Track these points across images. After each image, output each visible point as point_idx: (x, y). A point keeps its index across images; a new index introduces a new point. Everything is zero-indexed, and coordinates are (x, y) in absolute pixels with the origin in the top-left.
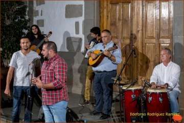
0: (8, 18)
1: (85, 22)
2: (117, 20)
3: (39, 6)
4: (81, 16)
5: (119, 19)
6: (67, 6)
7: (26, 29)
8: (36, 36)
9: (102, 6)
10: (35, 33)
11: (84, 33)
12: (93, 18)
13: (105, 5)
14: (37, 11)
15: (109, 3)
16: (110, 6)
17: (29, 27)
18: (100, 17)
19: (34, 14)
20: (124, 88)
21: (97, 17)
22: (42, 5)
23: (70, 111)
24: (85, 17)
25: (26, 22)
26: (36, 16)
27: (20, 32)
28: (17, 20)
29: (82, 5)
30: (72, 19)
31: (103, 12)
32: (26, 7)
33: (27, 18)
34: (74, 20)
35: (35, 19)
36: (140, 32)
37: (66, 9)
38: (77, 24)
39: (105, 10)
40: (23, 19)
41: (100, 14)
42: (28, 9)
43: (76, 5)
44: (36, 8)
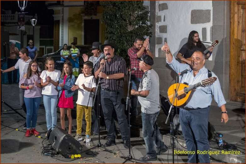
1: (213, 28)
3: (161, 12)
4: (209, 21)
6: (192, 11)
7: (147, 36)
9: (232, 11)
11: (212, 40)
13: (236, 10)
14: (160, 16)
15: (240, 8)
17: (151, 33)
18: (231, 22)
19: (156, 20)
21: (227, 22)
22: (165, 11)
26: (158, 21)
29: (209, 11)
30: (198, 24)
31: (234, 16)
32: (147, 12)
33: (149, 23)
34: (200, 26)
35: (158, 25)
37: (192, 15)
38: (204, 30)
39: (236, 16)
40: (145, 25)
41: (230, 19)
42: (149, 15)
43: (202, 10)
44: (158, 13)
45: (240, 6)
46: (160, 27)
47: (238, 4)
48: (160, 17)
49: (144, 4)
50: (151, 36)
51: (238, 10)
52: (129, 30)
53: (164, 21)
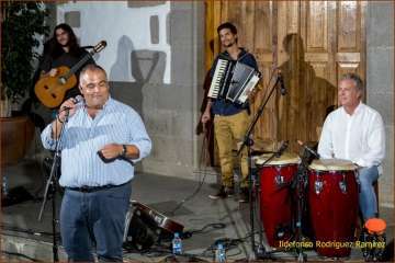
1: (172, 17)
2: (244, 12)
5: (248, 10)
7: (41, 33)
8: (66, 49)
10: (64, 43)
11: (170, 41)
12: (190, 9)
20: (260, 162)
21: (198, 5)
23: (139, 213)
24: (172, 5)
25: (40, 16)
26: (62, 3)
27: (26, 39)
28: (20, 13)
30: (142, 9)
33: (42, 7)
34: (146, 13)
35: (61, 10)
38: (154, 21)
40: (34, 11)
46: (66, 16)
50: (46, 35)
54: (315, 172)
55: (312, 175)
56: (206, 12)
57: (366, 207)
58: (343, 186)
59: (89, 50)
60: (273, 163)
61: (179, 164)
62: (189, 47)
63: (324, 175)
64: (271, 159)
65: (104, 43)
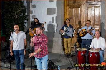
0: (17, 15)
1: (57, 17)
2: (73, 16)
3: (33, 9)
4: (55, 14)
8: (37, 24)
9: (65, 9)
11: (56, 22)
12: (61, 15)
16: (70, 9)
17: (28, 19)
18: (65, 14)
20: (78, 50)
21: (63, 14)
22: (34, 8)
23: (50, 61)
24: (57, 14)
26: (31, 13)
27: (23, 22)
28: (21, 16)
29: (55, 9)
31: (66, 12)
32: (26, 9)
33: (27, 14)
34: (51, 16)
35: (31, 15)
36: (85, 22)
37: (47, 10)
38: (53, 18)
39: (67, 11)
40: (24, 15)
41: (65, 13)
42: (27, 10)
43: (52, 9)
44: (31, 9)
45: (69, 7)
46: (32, 16)
47: (68, 6)
48: (32, 11)
49: (24, 5)
50: (27, 21)
51: (68, 9)
52: (16, 17)
53: (34, 13)
54: (90, 52)
55: (89, 53)
56: (65, 17)
57: (101, 60)
58: (96, 55)
59: (42, 24)
60: (81, 50)
61: (58, 50)
62: (61, 24)
63: (92, 53)
64: (80, 49)
65: (45, 22)
